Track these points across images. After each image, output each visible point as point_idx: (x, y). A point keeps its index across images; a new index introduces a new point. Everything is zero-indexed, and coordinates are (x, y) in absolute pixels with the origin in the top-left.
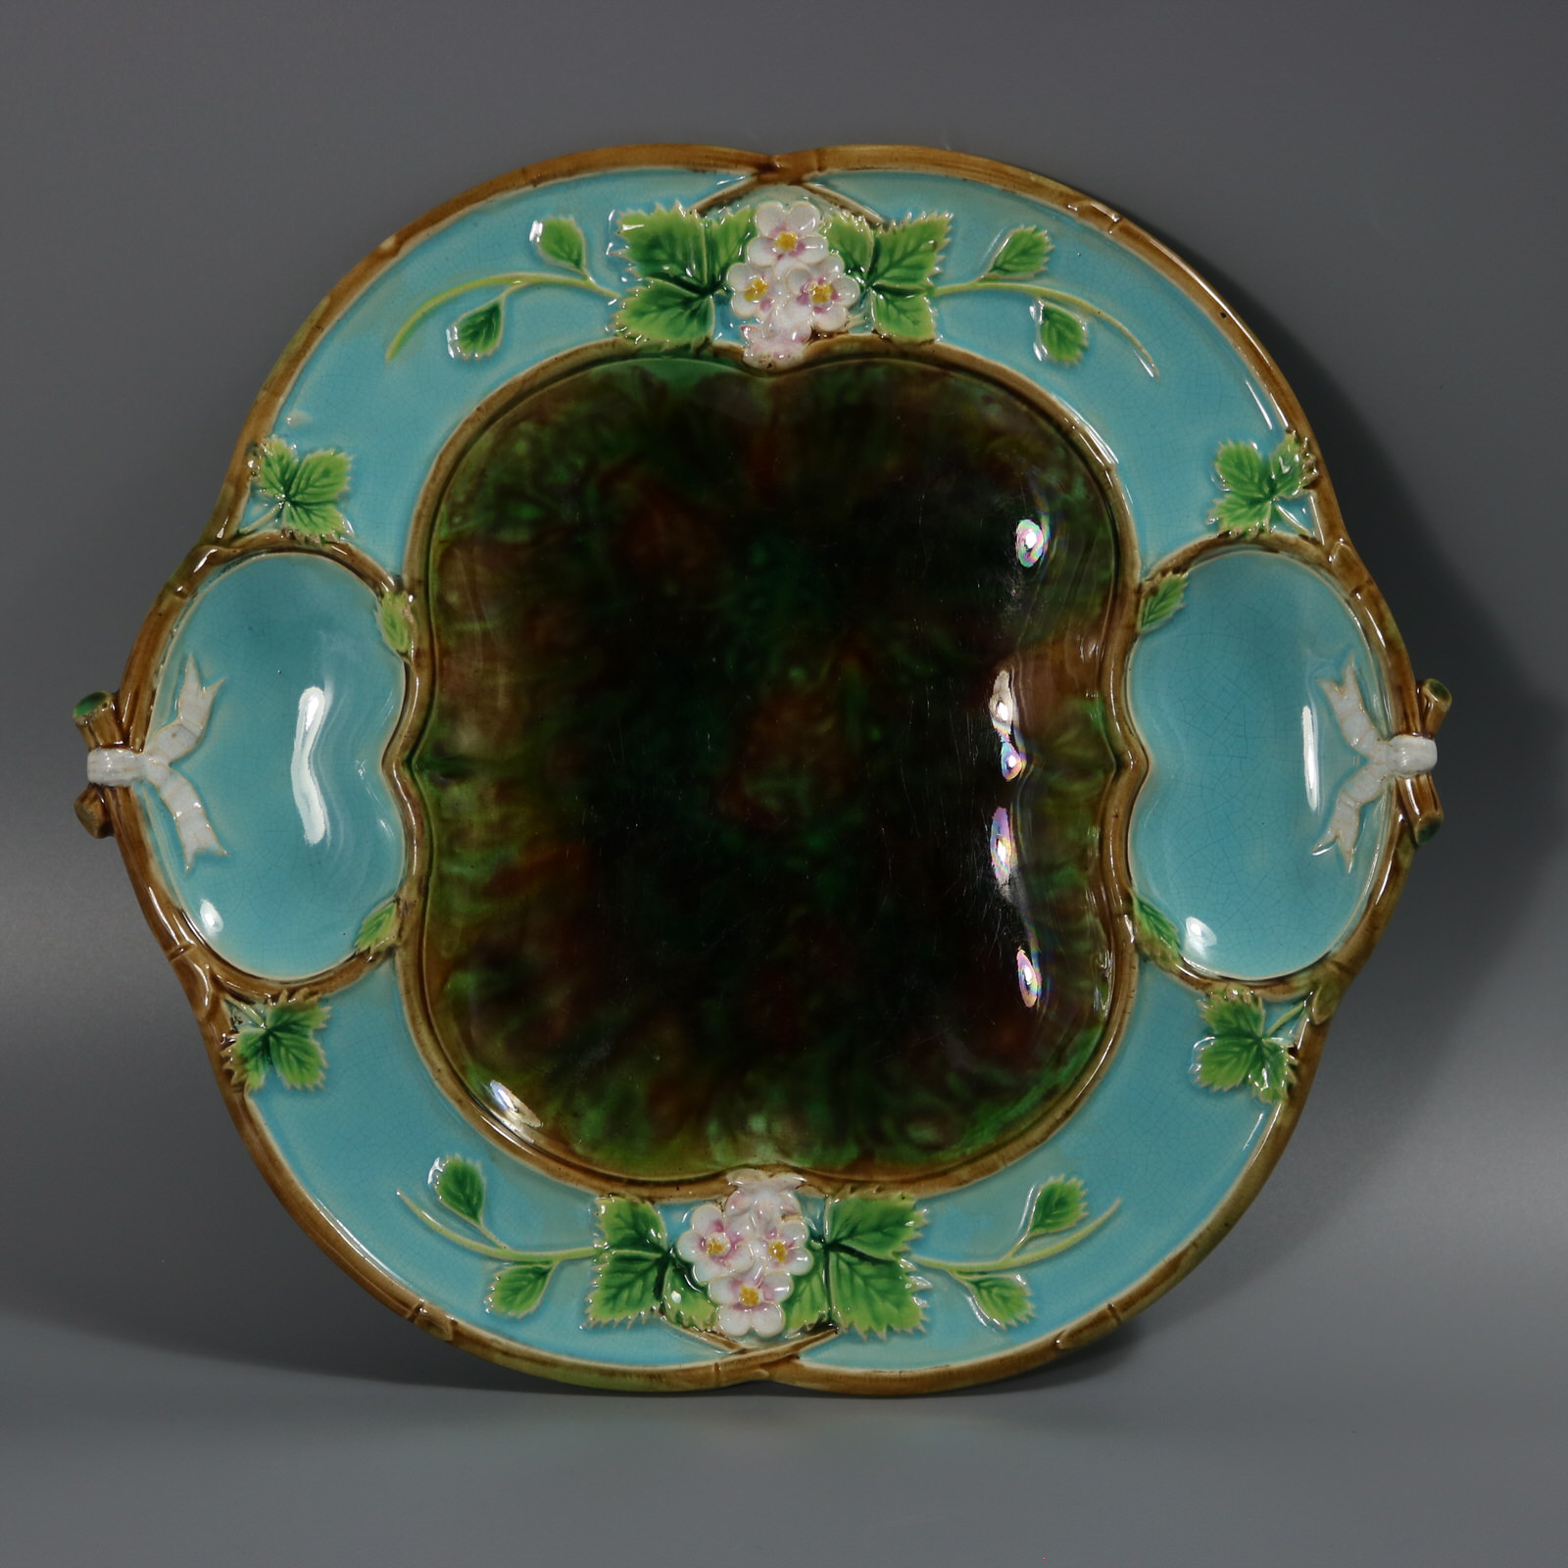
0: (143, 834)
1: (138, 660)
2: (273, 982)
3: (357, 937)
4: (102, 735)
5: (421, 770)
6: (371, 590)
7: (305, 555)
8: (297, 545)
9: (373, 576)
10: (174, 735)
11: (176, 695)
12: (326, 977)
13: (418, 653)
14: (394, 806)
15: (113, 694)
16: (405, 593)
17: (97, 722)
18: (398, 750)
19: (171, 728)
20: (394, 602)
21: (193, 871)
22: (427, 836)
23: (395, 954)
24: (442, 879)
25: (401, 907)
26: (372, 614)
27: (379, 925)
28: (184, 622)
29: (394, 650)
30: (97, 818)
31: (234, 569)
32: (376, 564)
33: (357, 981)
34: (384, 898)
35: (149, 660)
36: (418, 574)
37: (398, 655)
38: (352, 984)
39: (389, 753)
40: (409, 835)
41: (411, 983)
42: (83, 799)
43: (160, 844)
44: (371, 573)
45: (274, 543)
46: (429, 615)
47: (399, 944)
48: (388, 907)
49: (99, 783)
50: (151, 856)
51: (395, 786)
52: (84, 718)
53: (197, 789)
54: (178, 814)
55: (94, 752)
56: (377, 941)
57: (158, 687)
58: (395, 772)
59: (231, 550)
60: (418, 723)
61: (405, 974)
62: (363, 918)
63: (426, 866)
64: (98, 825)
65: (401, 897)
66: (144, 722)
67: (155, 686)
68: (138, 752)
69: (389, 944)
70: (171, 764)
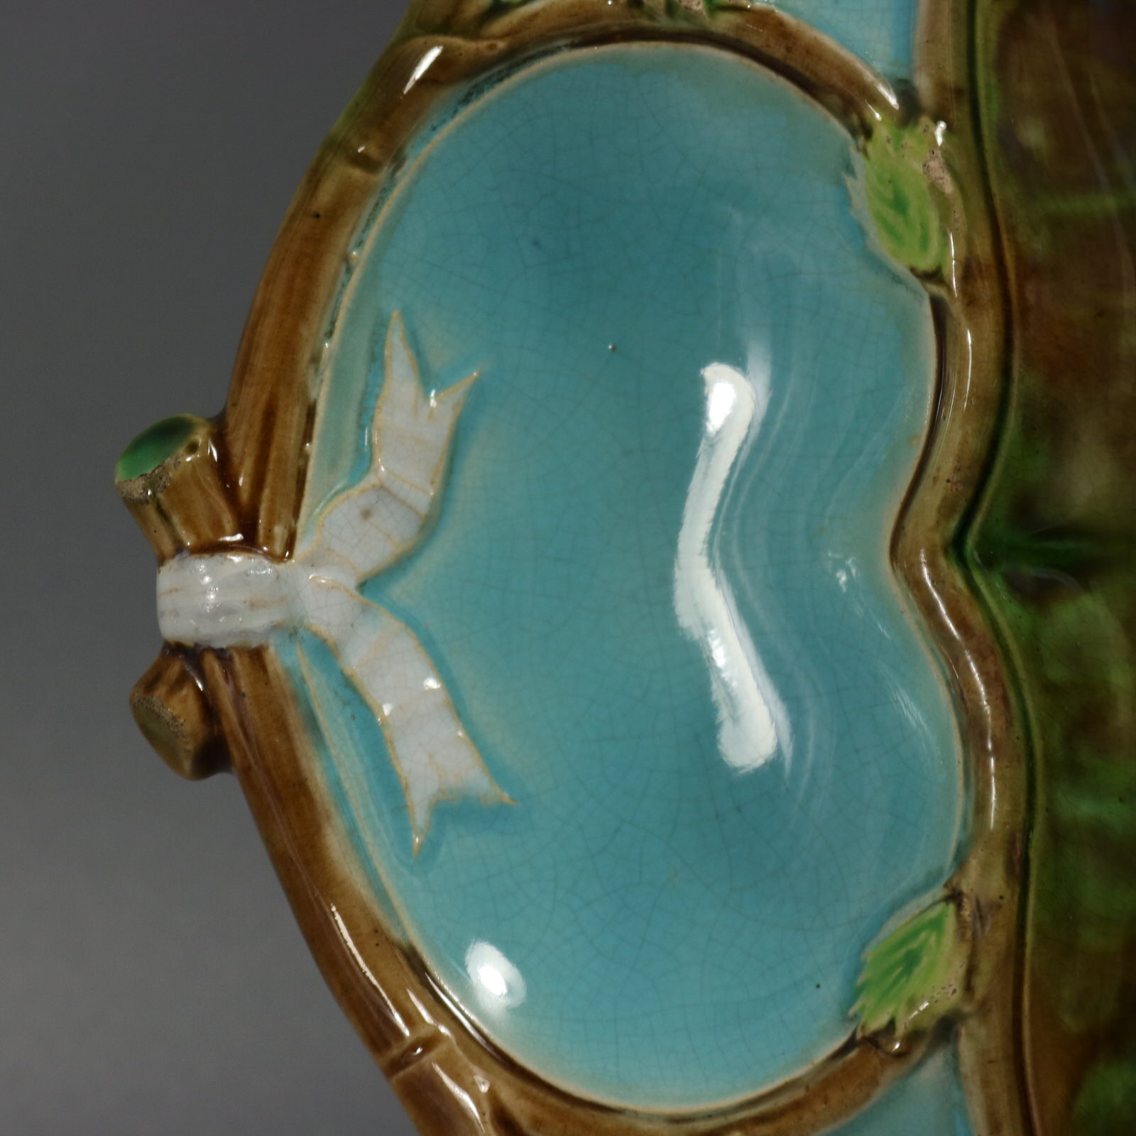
0: (304, 762)
1: (267, 328)
2: (651, 1118)
3: (855, 994)
4: (189, 522)
5: (989, 563)
6: (836, 124)
7: (665, 47)
8: (645, 22)
9: (841, 85)
10: (366, 514)
11: (365, 417)
12: (783, 1100)
13: (968, 271)
14: (929, 657)
15: (210, 420)
16: (925, 120)
17: (173, 489)
18: (930, 516)
19: (358, 496)
20: (899, 146)
21: (431, 847)
22: (1018, 729)
23: (957, 1035)
24: (1058, 834)
25: (967, 913)
26: (839, 183)
27: (911, 961)
28: (374, 232)
29: (900, 268)
30: (187, 728)
31: (491, 95)
32: (845, 53)
33: (867, 1105)
34: (916, 892)
35: (295, 330)
36: (952, 74)
37: (914, 282)
38: (854, 1115)
39: (909, 525)
40: (972, 729)
41: (1003, 1108)
42: (151, 683)
43: (347, 785)
44: (835, 79)
45: (588, 20)
46: (984, 175)
47: (967, 1008)
48: (933, 914)
49: (190, 643)
50: (328, 817)
51: (929, 609)
52: (141, 482)
53: (428, 644)
54: (387, 709)
55: (172, 564)
56: (912, 1004)
57: (321, 393)
58: (925, 571)
59: (483, 45)
60: (976, 445)
61: (986, 1083)
62: (864, 946)
63: (1023, 806)
64: (190, 747)
65: (965, 888)
66: (291, 484)
67: (313, 395)
68: (280, 559)
69: (943, 1008)
70: (363, 586)
